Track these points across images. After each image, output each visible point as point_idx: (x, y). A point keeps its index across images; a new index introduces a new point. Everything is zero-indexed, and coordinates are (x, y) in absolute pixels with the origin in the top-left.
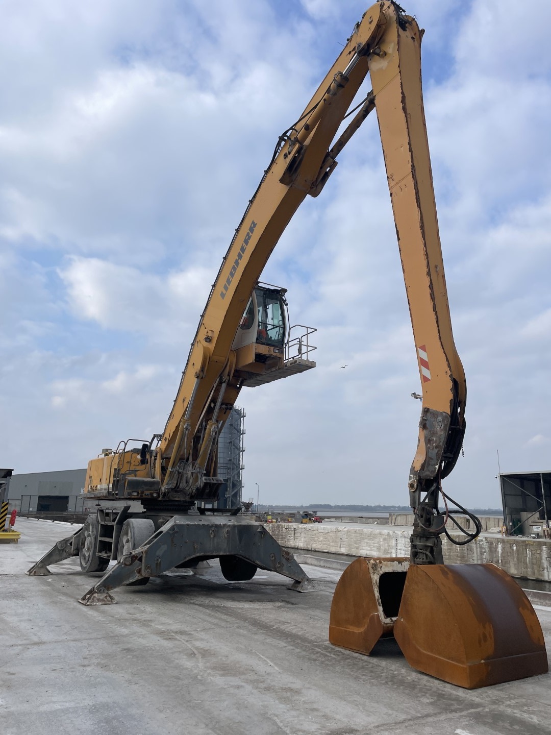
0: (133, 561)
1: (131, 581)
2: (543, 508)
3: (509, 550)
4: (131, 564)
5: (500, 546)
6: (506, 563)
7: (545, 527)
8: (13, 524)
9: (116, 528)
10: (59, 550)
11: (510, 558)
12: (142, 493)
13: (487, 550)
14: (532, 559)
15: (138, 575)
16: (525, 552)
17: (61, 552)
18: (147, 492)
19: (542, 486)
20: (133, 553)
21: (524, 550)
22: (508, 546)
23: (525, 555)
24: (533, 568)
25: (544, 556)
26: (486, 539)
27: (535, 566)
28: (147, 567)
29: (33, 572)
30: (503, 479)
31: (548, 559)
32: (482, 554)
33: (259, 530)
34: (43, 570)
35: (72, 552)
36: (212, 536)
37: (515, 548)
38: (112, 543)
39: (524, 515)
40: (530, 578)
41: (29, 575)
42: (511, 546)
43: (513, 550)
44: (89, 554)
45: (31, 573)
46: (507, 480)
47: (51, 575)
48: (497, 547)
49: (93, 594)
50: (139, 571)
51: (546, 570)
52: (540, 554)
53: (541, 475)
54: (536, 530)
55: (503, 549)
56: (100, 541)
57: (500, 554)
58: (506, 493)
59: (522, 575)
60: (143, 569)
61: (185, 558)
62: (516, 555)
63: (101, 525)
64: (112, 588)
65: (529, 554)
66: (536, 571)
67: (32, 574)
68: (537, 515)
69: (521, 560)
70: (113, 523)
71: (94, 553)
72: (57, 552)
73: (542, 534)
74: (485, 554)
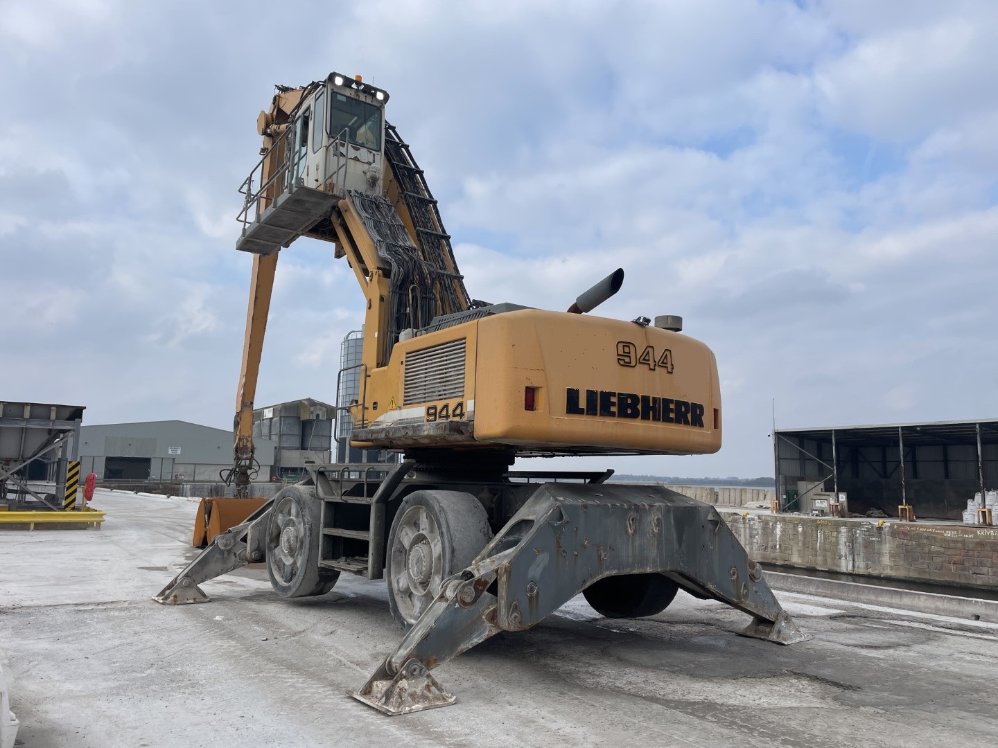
0: (478, 594)
1: (477, 640)
2: (833, 477)
3: (791, 532)
4: (474, 601)
5: (779, 526)
6: (786, 548)
7: (832, 502)
8: (90, 499)
9: (377, 511)
10: (222, 552)
11: (792, 543)
13: (760, 531)
14: (824, 544)
15: (488, 624)
16: (815, 535)
17: (226, 555)
19: (834, 447)
20: (477, 575)
21: (814, 532)
22: (792, 525)
23: (814, 538)
24: (825, 556)
25: (843, 540)
26: (759, 517)
27: (828, 554)
28: (513, 607)
29: (171, 598)
30: (779, 438)
31: (847, 544)
32: (752, 536)
33: (710, 517)
34: (191, 593)
35: (248, 556)
36: (630, 531)
37: (800, 529)
38: (367, 543)
39: (803, 486)
40: (820, 569)
41: (163, 604)
42: (794, 527)
43: (798, 531)
44: (295, 563)
45: (166, 598)
46: (783, 438)
47: (209, 601)
48: (774, 528)
49: (397, 682)
50: (493, 617)
51: (844, 558)
52: (837, 537)
53: (833, 432)
54: (819, 504)
55: (783, 531)
56: (325, 536)
57: (778, 536)
58: (782, 456)
59: (808, 565)
60: (503, 611)
61: (584, 582)
62: (801, 538)
63: (329, 504)
64: (435, 661)
65: (821, 537)
66: (829, 560)
67: (168, 601)
68: (822, 486)
69: (808, 544)
70: (368, 499)
71: (310, 560)
72: (218, 556)
73: (827, 510)
74: (757, 537)
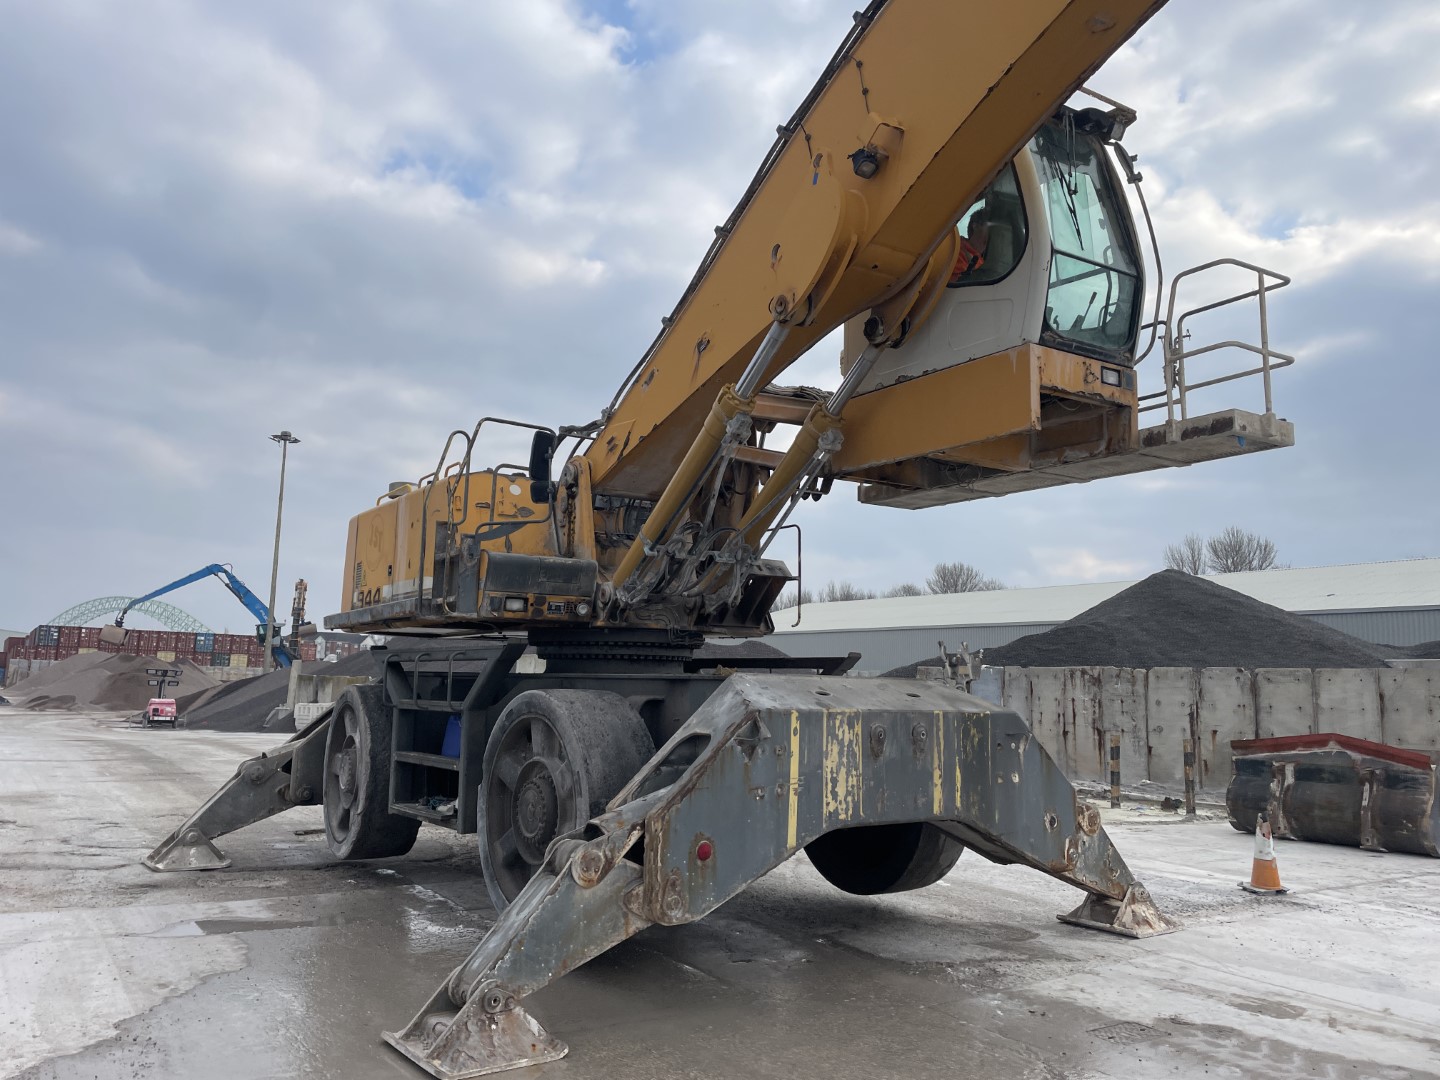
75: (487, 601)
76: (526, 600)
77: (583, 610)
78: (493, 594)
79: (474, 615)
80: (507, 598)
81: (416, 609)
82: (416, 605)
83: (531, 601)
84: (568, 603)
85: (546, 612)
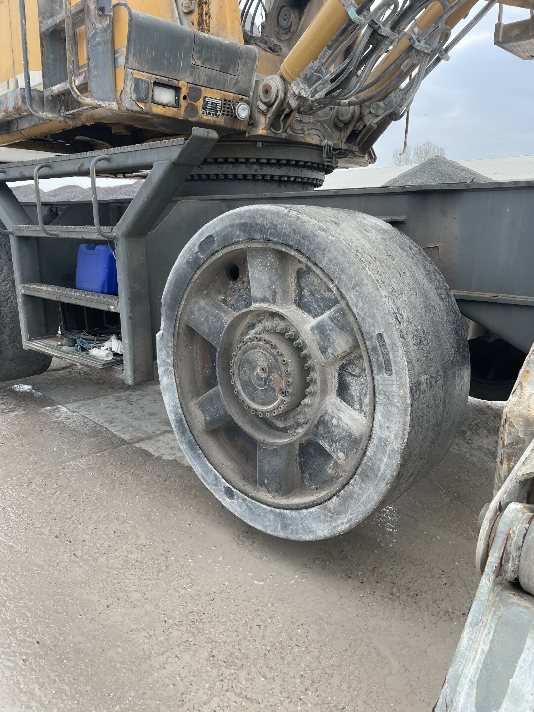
12: (195, 93)
18: (213, 96)
75: (130, 84)
76: (177, 90)
77: (243, 112)
78: (138, 75)
79: (114, 106)
80: (157, 84)
81: (24, 102)
82: (23, 98)
83: (184, 92)
84: (225, 101)
85: (201, 111)
